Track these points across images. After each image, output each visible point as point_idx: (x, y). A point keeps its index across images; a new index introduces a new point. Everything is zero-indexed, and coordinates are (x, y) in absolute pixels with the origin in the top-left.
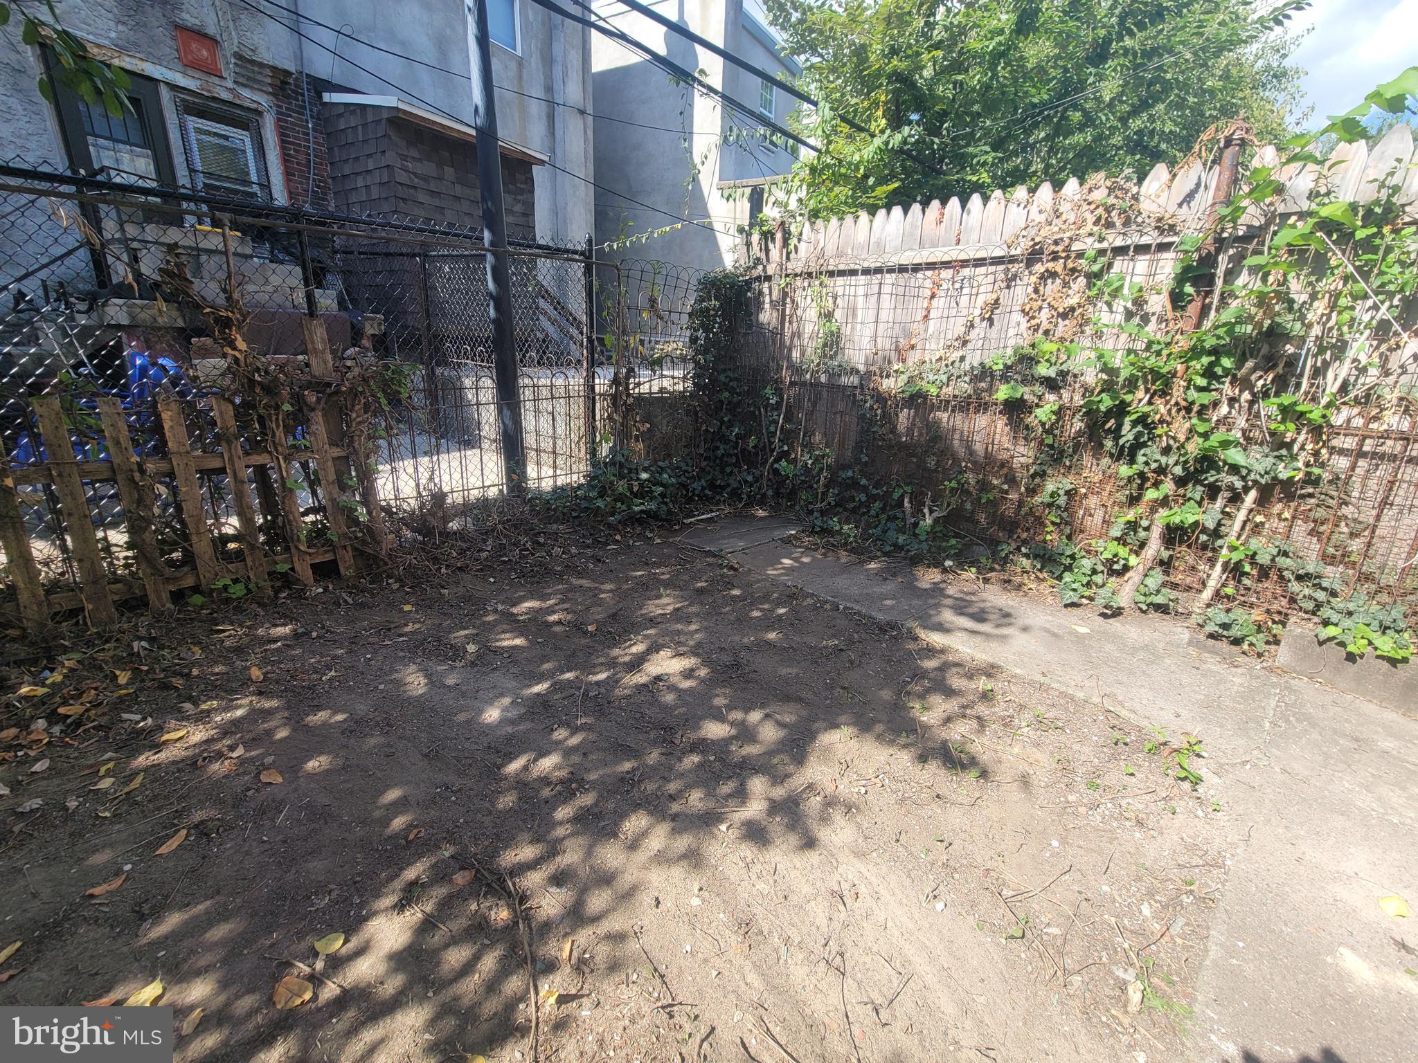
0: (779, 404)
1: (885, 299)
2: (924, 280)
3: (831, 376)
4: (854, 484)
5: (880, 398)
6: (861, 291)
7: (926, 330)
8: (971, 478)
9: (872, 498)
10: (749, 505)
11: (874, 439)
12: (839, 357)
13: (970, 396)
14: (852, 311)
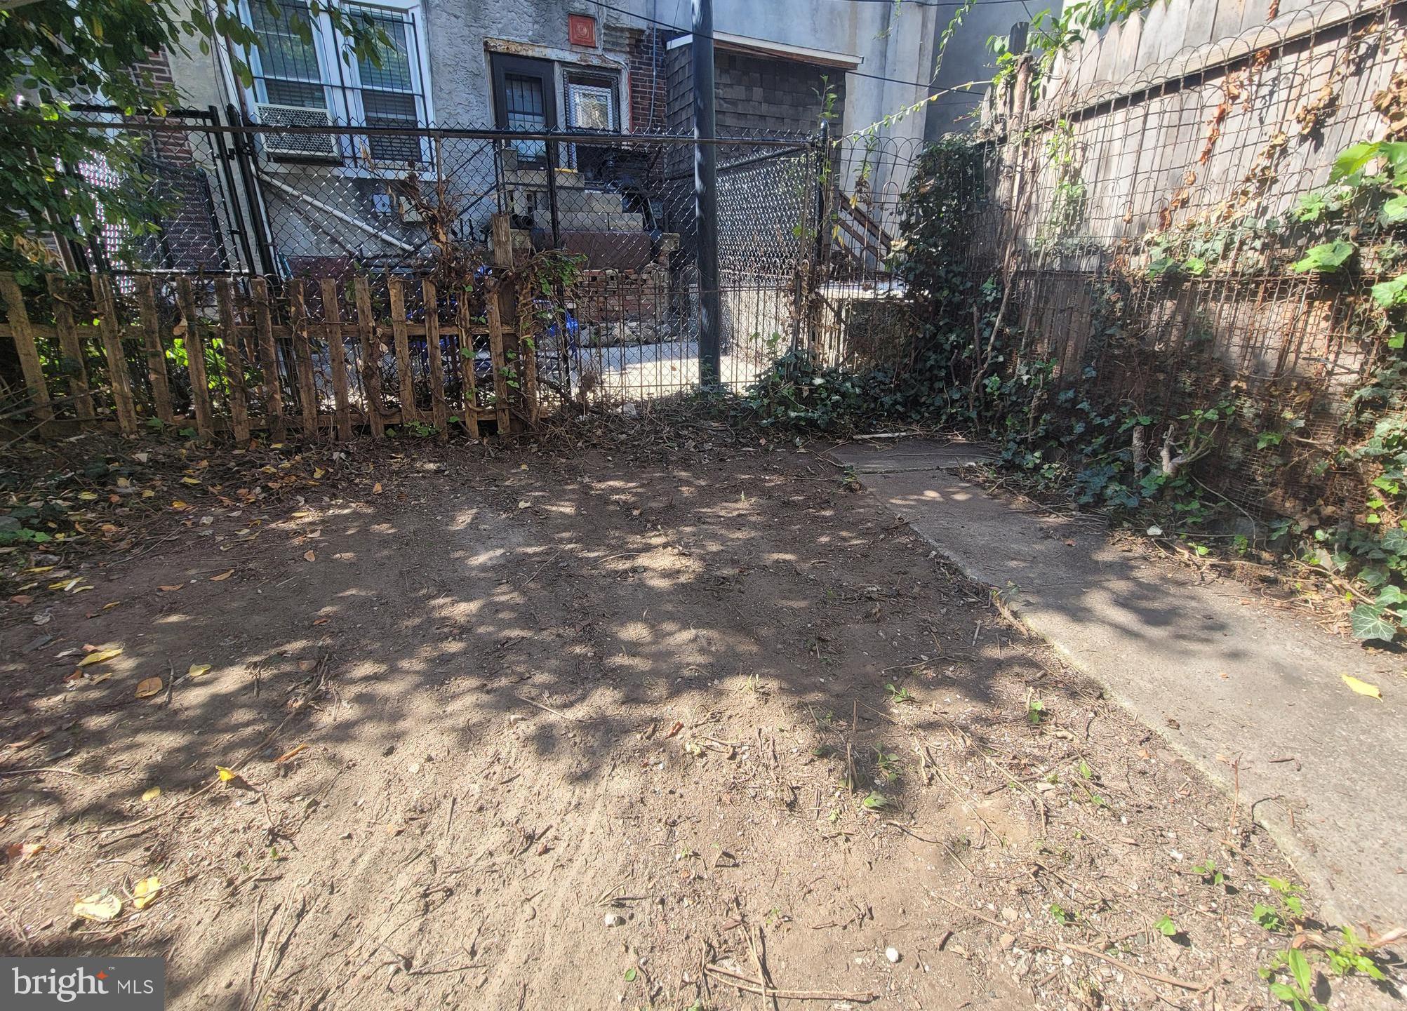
0: (998, 301)
1: (1151, 135)
2: (1212, 93)
3: (1066, 259)
4: (1071, 410)
5: (1122, 286)
6: (1118, 131)
7: (1207, 173)
8: (1249, 408)
9: (1093, 430)
10: (947, 428)
11: (1110, 345)
12: (1083, 230)
13: (1260, 272)
14: (1104, 161)
